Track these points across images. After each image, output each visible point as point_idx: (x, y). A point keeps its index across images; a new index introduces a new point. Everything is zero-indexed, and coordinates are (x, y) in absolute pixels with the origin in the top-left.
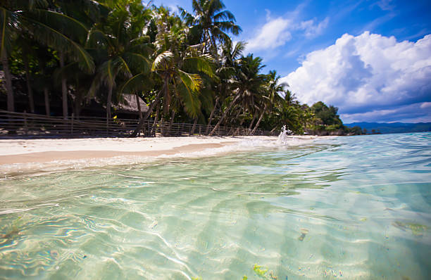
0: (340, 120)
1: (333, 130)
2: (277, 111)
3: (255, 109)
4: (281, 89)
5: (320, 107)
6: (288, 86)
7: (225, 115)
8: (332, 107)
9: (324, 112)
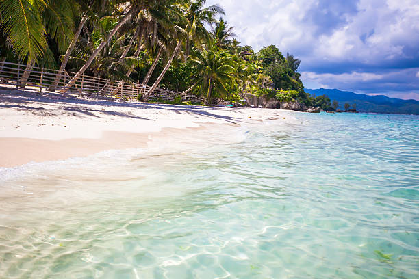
0: (301, 83)
1: (289, 100)
2: (198, 55)
3: (158, 47)
4: (208, 16)
5: (271, 56)
6: (222, 12)
7: (98, 54)
8: (290, 58)
9: (277, 65)
